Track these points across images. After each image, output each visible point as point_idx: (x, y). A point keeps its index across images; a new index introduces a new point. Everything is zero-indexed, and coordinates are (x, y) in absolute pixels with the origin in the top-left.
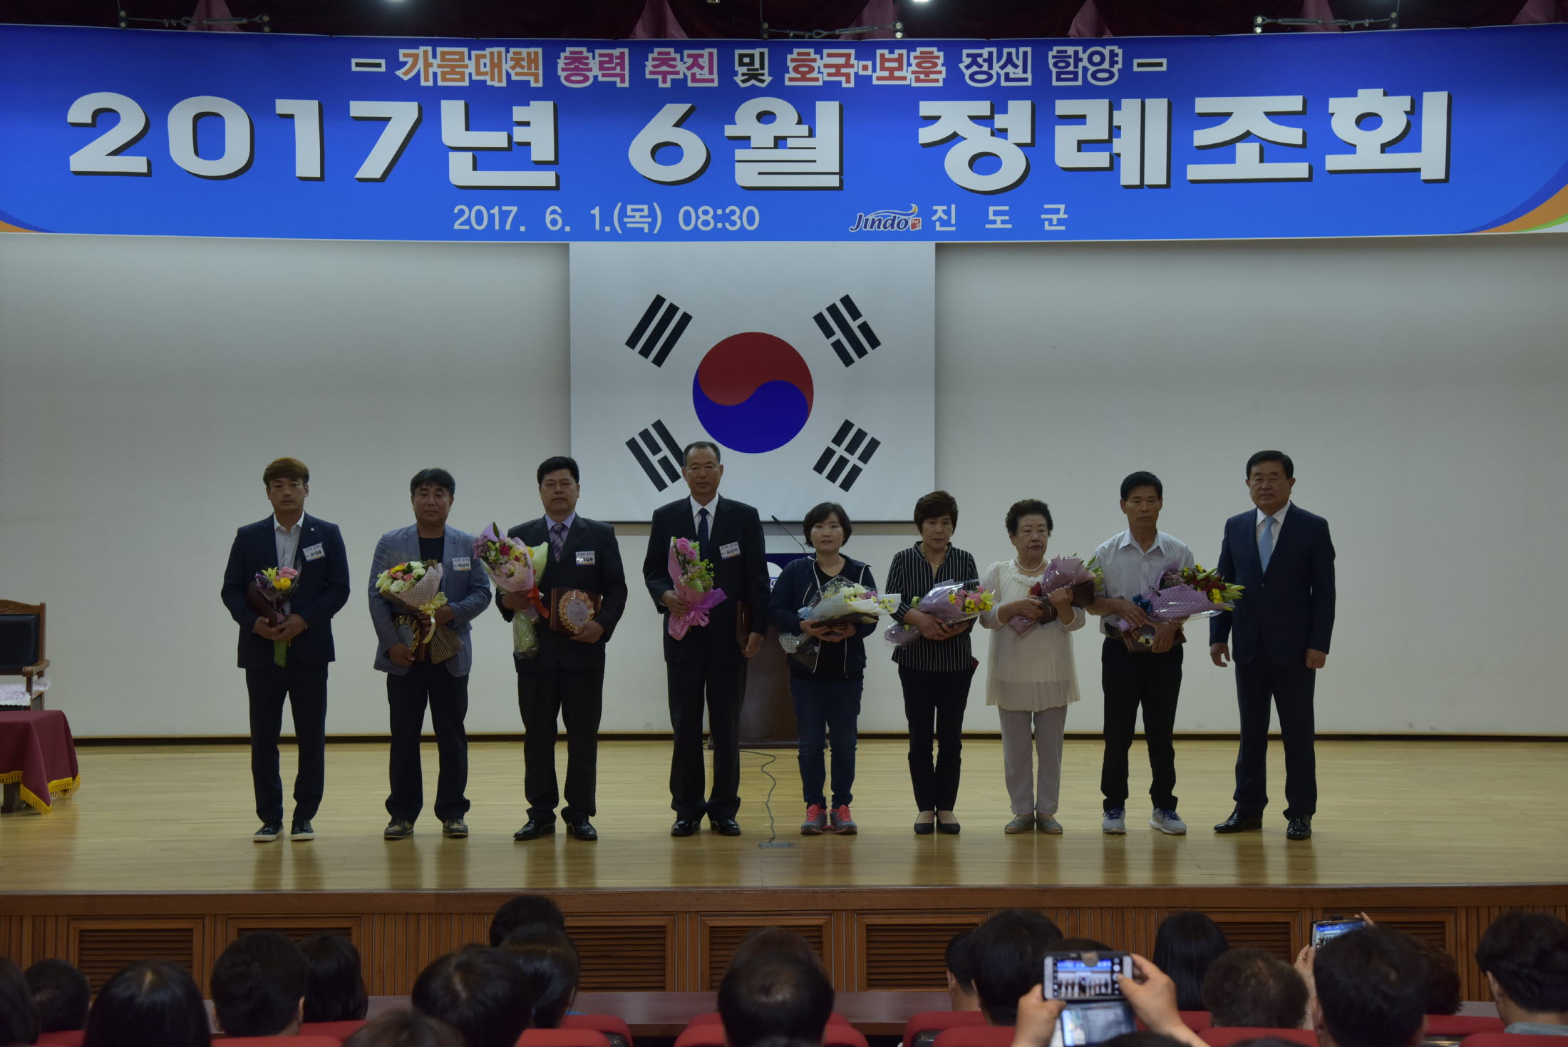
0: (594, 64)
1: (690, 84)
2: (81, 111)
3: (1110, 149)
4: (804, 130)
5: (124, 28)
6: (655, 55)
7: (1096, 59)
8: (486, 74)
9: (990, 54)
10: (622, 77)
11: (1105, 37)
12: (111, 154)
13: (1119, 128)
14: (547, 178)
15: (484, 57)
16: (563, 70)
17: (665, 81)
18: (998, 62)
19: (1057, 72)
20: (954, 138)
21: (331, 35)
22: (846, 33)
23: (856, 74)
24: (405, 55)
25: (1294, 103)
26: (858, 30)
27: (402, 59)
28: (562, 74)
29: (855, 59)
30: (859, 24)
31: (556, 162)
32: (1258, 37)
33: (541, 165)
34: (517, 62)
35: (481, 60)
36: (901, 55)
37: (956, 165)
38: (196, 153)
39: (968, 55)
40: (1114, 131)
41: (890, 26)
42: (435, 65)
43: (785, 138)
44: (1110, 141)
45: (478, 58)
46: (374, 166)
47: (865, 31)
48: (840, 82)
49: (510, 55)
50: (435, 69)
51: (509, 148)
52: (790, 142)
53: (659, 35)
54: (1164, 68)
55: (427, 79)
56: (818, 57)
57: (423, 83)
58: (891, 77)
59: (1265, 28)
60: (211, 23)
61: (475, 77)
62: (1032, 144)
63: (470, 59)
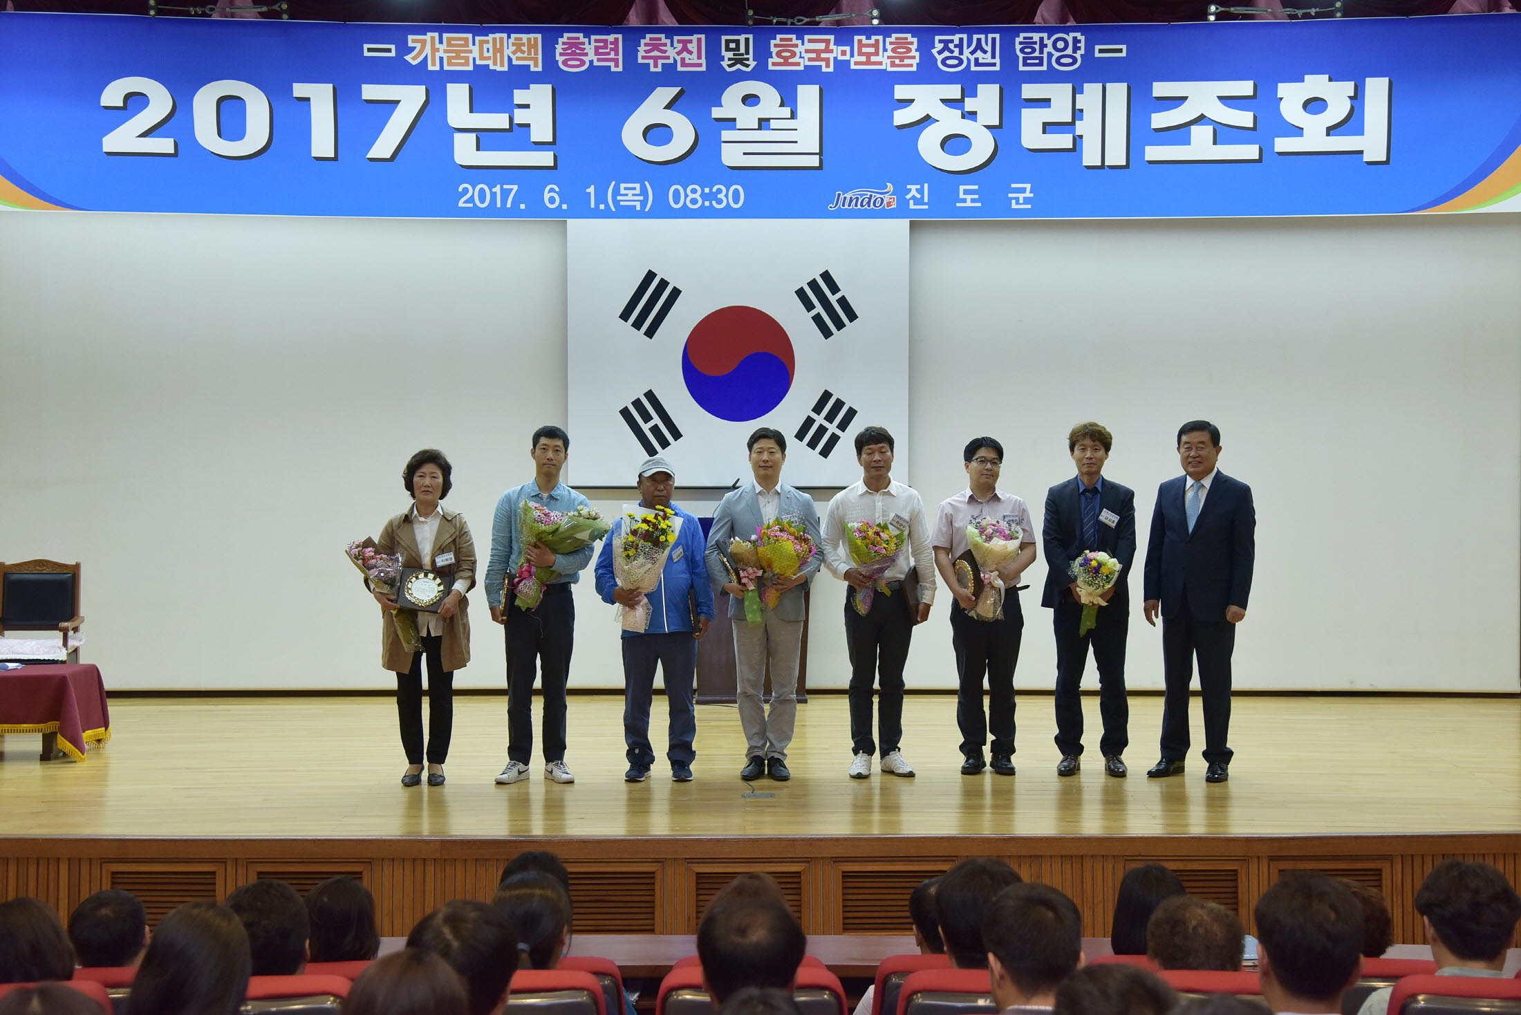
0: (590, 49)
1: (680, 68)
2: (113, 95)
3: (1073, 132)
4: (786, 112)
5: (153, 16)
6: (647, 40)
7: (1060, 45)
8: (489, 58)
9: (961, 40)
10: (616, 61)
11: (1069, 24)
12: (141, 136)
13: (1081, 111)
14: (545, 158)
15: (487, 42)
16: (561, 54)
17: (656, 66)
18: (968, 47)
19: (1023, 57)
20: (927, 120)
21: (345, 21)
22: (825, 20)
23: (835, 58)
24: (414, 41)
25: (1245, 88)
26: (837, 17)
27: (410, 44)
28: (560, 59)
29: (834, 45)
30: (839, 11)
31: (554, 143)
32: (1212, 24)
33: (540, 145)
34: (518, 47)
35: (484, 45)
36: (877, 41)
37: (929, 146)
38: (220, 134)
39: (940, 41)
40: (1077, 114)
41: (867, 13)
42: (441, 51)
43: (768, 120)
44: (1073, 123)
45: (482, 43)
46: (384, 146)
47: (844, 17)
48: (820, 67)
49: (512, 40)
50: (441, 54)
51: (510, 130)
52: (773, 124)
53: (651, 22)
54: (1124, 54)
55: (434, 64)
56: (799, 42)
57: (430, 68)
58: (868, 62)
59: (1219, 16)
60: (233, 11)
61: (478, 62)
62: (1000, 126)
63: (474, 44)
